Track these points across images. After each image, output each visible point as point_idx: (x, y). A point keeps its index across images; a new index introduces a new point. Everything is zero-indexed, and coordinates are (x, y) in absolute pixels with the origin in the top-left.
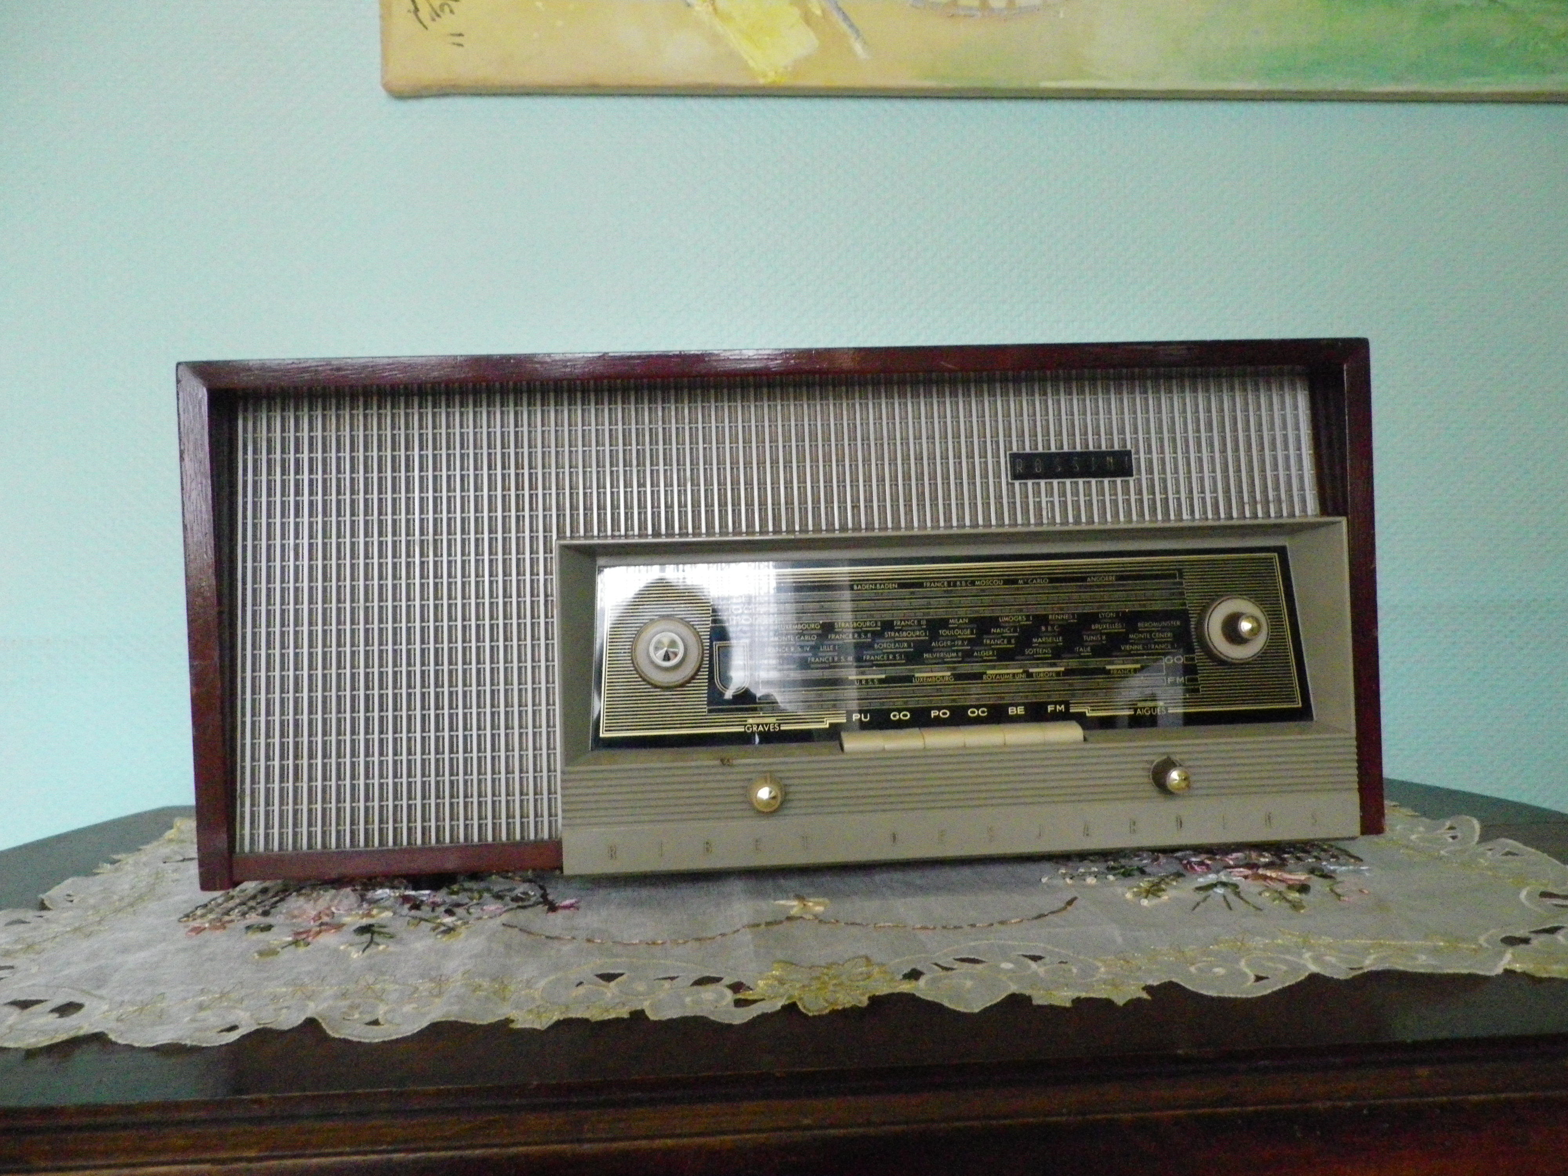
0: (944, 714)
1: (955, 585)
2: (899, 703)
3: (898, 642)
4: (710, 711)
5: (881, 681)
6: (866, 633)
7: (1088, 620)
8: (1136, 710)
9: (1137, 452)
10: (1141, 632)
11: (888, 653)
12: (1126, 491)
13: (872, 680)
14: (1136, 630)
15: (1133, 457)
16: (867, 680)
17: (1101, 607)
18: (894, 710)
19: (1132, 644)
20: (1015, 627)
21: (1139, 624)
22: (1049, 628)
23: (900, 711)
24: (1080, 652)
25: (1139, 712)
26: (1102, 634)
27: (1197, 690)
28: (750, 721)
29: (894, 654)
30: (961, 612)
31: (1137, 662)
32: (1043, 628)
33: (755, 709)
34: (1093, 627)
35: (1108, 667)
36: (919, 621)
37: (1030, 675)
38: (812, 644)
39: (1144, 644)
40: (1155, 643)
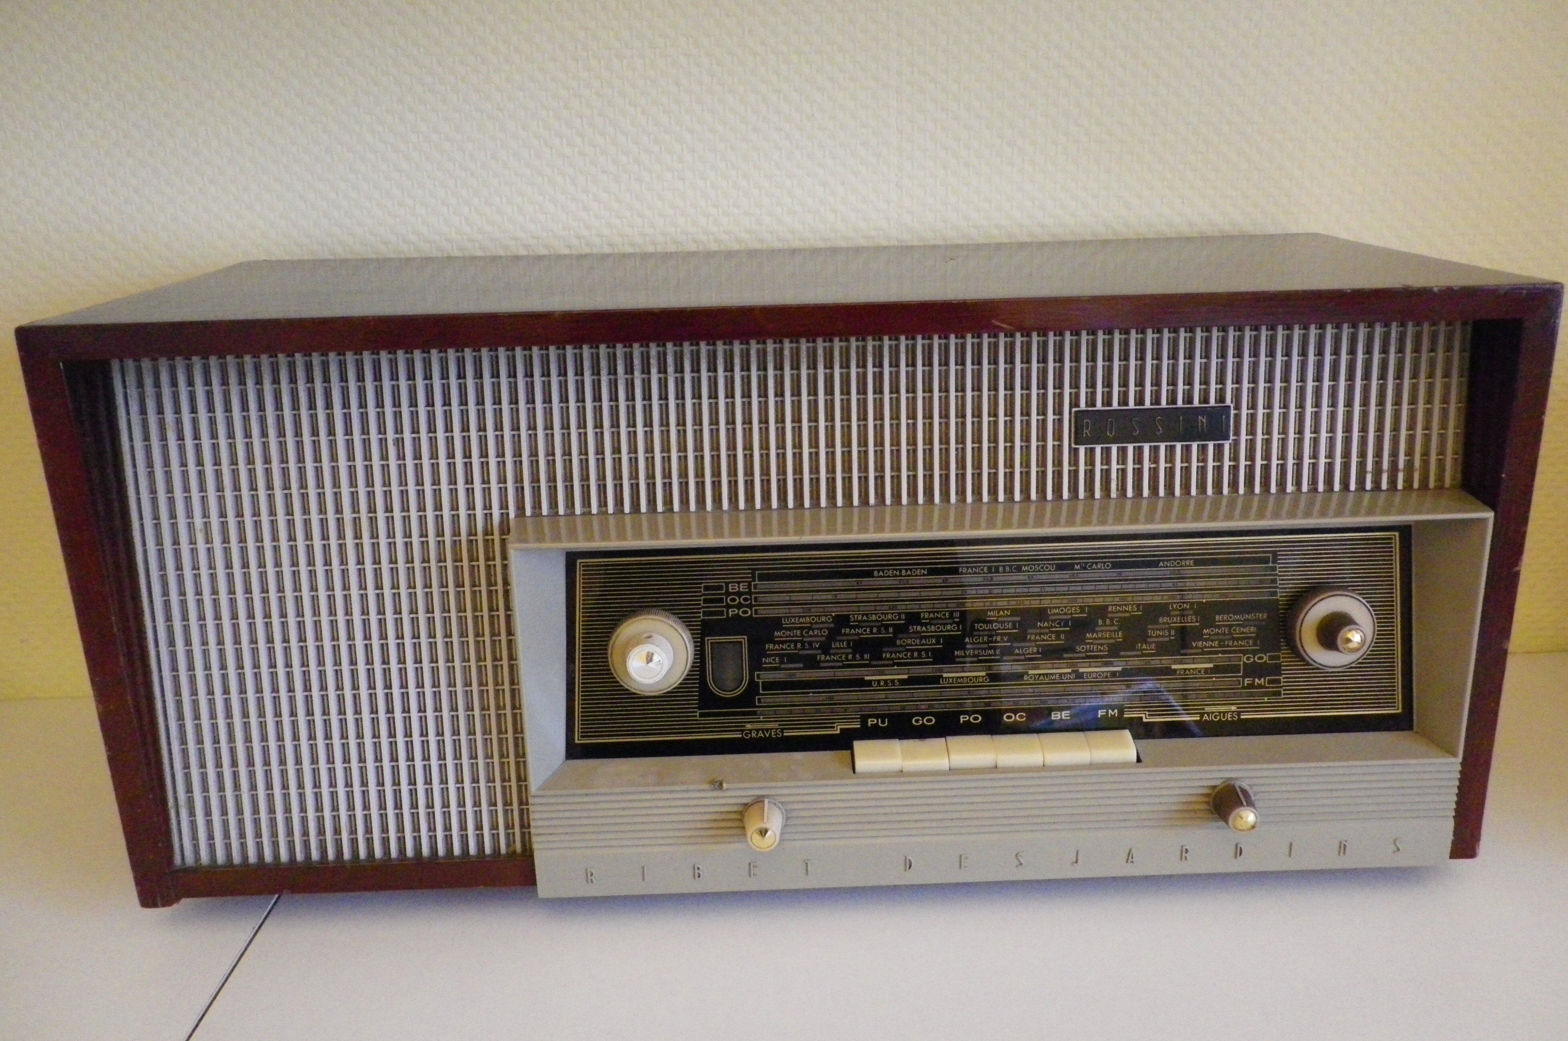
0: (976, 719)
1: (997, 572)
2: (923, 707)
3: (925, 637)
4: (701, 715)
5: (903, 682)
6: (887, 627)
7: (1154, 612)
8: (1202, 715)
9: (1238, 407)
10: (1219, 627)
11: (912, 651)
12: (1219, 456)
13: (893, 681)
14: (1212, 624)
15: (1233, 412)
16: (886, 681)
17: (1173, 597)
18: (916, 714)
19: (1206, 640)
20: (1067, 621)
21: (1217, 617)
22: (1108, 621)
23: (923, 715)
24: (1142, 650)
25: (1206, 717)
26: (1169, 629)
27: (1279, 693)
28: (749, 726)
29: (920, 651)
30: (1002, 603)
31: (1210, 661)
32: (1100, 622)
33: (754, 713)
34: (1161, 620)
35: (1174, 667)
36: (951, 613)
37: (1080, 676)
38: (823, 639)
39: (1220, 641)
40: (1234, 639)
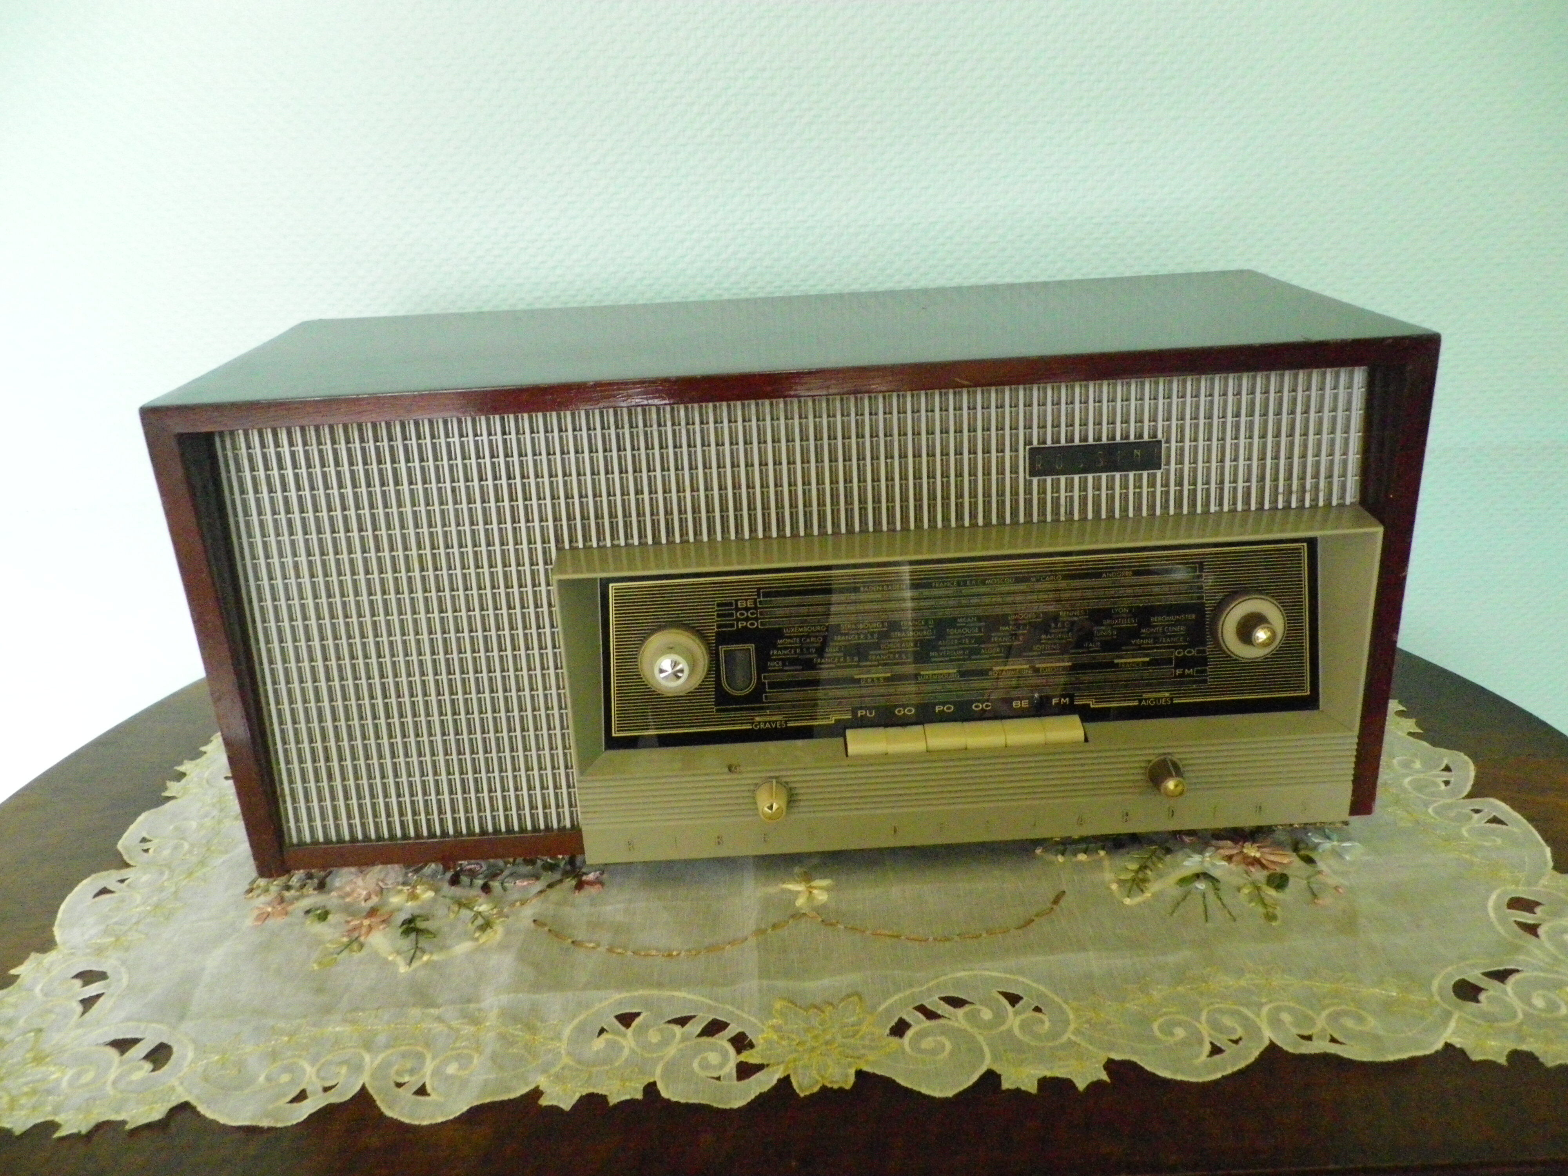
0: (949, 708)
1: (965, 585)
2: (905, 700)
3: (905, 641)
4: (717, 711)
5: (887, 679)
6: (872, 634)
7: (1098, 615)
8: (1140, 701)
9: (1168, 441)
10: (1154, 627)
11: (894, 653)
12: (1152, 484)
13: (878, 679)
14: (1149, 625)
15: (1164, 445)
16: (872, 679)
17: (1115, 603)
18: (900, 706)
19: (1143, 638)
20: (1025, 625)
21: (1152, 619)
22: (1060, 624)
23: (904, 706)
24: (1088, 648)
25: (1143, 703)
26: (1112, 629)
27: (1205, 681)
28: (758, 719)
29: (900, 653)
30: (969, 611)
31: (1146, 655)
33: (762, 708)
34: (1105, 622)
35: (1116, 661)
36: (927, 621)
37: (1036, 670)
38: (818, 645)
39: (1155, 638)
40: (1167, 637)
